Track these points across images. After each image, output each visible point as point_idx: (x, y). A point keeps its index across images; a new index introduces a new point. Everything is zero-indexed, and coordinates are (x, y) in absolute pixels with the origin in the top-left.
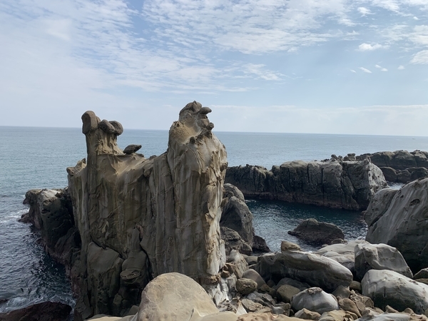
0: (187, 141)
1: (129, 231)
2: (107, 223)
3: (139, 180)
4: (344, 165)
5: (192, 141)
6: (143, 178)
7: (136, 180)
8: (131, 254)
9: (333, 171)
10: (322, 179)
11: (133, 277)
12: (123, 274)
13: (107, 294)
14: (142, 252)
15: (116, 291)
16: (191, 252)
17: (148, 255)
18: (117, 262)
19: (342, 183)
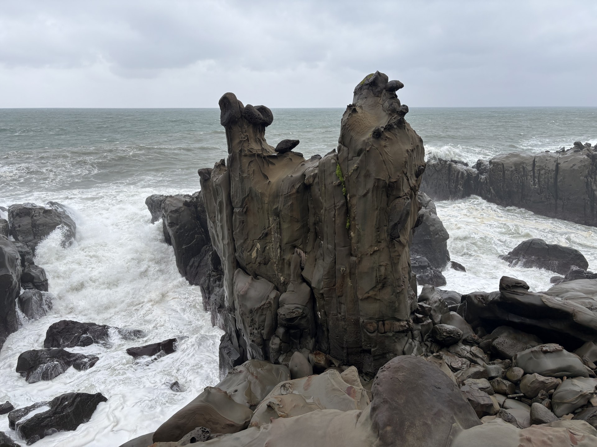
0: (369, 135)
1: (287, 257)
2: (258, 245)
3: (297, 192)
5: (377, 134)
6: (305, 187)
7: (294, 190)
8: (290, 287)
9: (574, 167)
10: (556, 179)
11: (294, 315)
12: (281, 311)
13: (262, 335)
14: (304, 285)
15: (273, 331)
16: (372, 289)
17: (312, 289)
18: (273, 295)
19: (587, 184)
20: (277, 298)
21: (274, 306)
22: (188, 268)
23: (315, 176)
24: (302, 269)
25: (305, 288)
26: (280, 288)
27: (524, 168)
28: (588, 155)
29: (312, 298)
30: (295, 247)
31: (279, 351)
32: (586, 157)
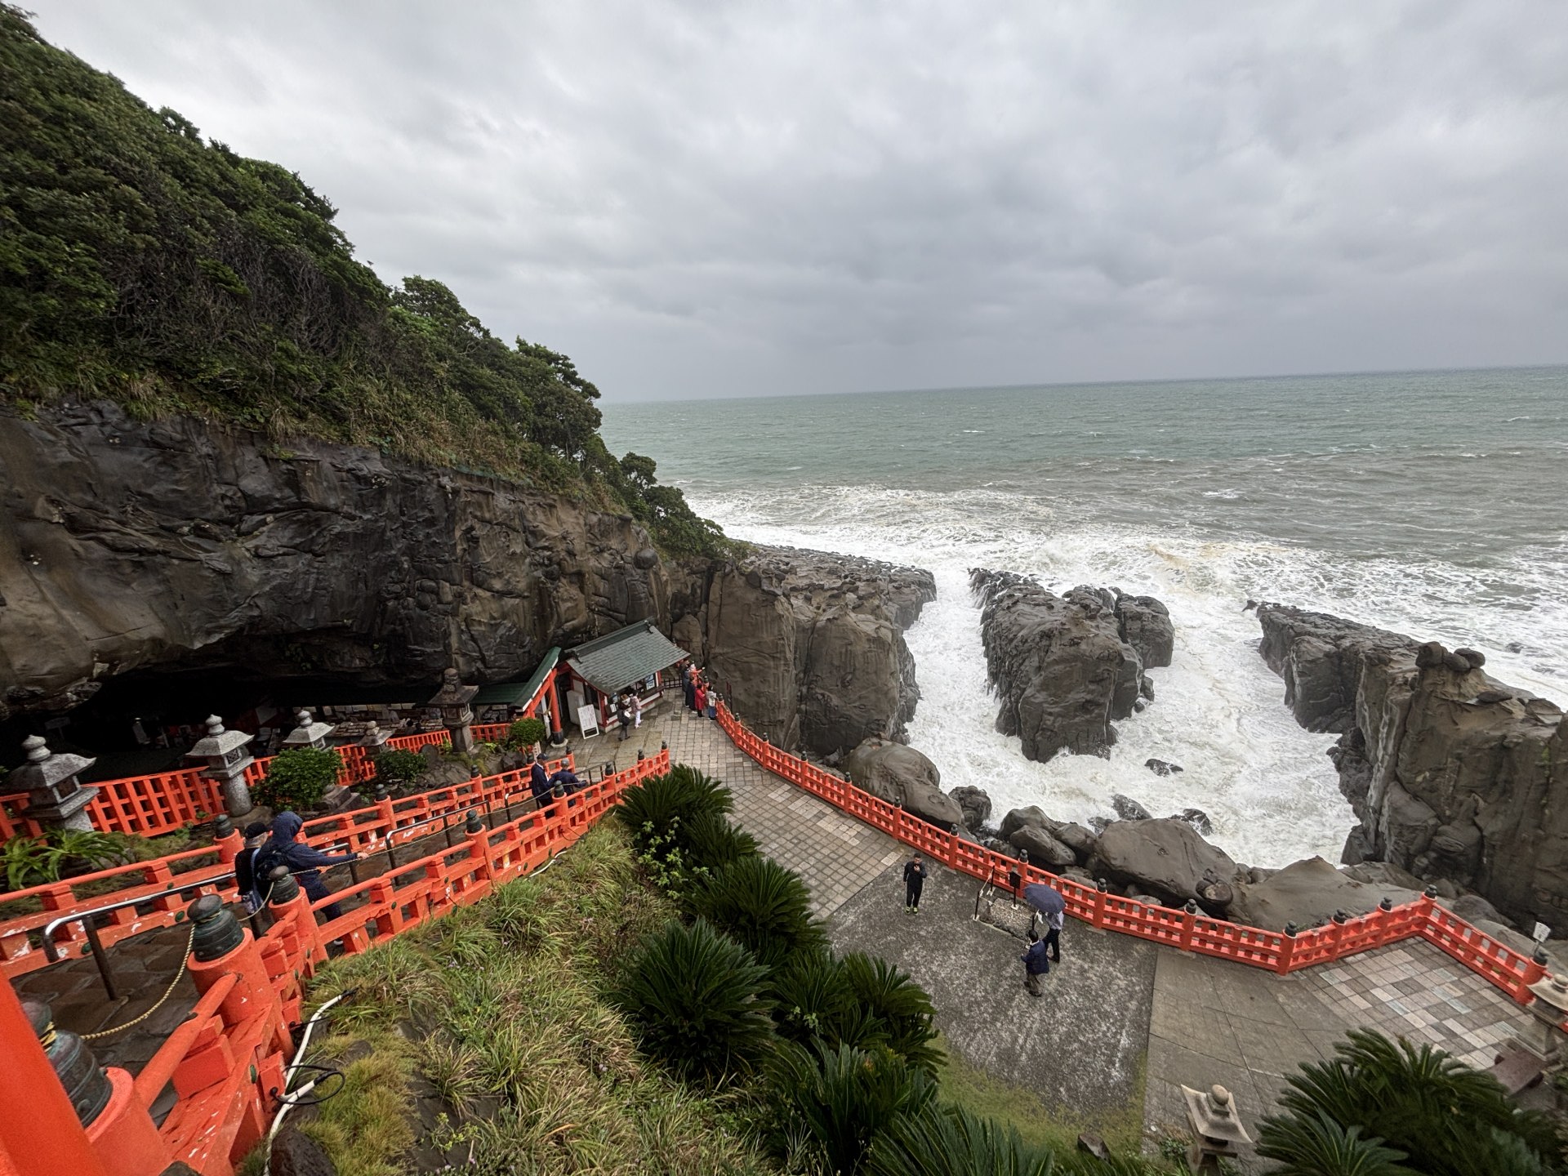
1: (1460, 797)
2: (1427, 774)
3: (1494, 748)
6: (1502, 747)
7: (1488, 746)
8: (1456, 823)
11: (1452, 849)
12: (1439, 840)
13: (1408, 849)
14: (1474, 828)
15: (1423, 851)
16: (1556, 866)
17: (1482, 837)
18: (1432, 822)
20: (1436, 826)
21: (1430, 832)
24: (1476, 814)
25: (1476, 833)
26: (1443, 819)
29: (1480, 844)
30: (1473, 792)
31: (1425, 870)
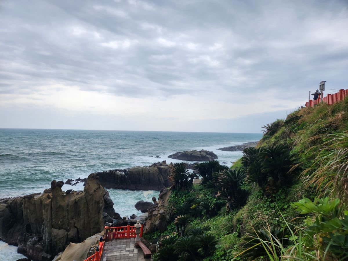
0: (93, 191)
2: (61, 220)
3: (74, 204)
4: (159, 168)
5: (95, 191)
6: (76, 202)
7: (73, 204)
8: (71, 230)
9: (154, 172)
10: (149, 176)
11: (73, 237)
12: (68, 237)
17: (78, 229)
19: (158, 178)
20: (67, 234)
21: (66, 236)
22: (8, 234)
23: (79, 200)
24: (75, 224)
25: (76, 229)
26: (68, 230)
27: (139, 173)
28: (158, 168)
29: (78, 232)
30: (73, 218)
32: (157, 169)
